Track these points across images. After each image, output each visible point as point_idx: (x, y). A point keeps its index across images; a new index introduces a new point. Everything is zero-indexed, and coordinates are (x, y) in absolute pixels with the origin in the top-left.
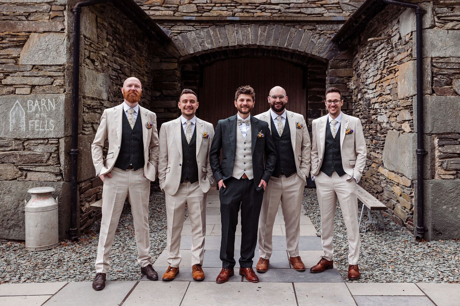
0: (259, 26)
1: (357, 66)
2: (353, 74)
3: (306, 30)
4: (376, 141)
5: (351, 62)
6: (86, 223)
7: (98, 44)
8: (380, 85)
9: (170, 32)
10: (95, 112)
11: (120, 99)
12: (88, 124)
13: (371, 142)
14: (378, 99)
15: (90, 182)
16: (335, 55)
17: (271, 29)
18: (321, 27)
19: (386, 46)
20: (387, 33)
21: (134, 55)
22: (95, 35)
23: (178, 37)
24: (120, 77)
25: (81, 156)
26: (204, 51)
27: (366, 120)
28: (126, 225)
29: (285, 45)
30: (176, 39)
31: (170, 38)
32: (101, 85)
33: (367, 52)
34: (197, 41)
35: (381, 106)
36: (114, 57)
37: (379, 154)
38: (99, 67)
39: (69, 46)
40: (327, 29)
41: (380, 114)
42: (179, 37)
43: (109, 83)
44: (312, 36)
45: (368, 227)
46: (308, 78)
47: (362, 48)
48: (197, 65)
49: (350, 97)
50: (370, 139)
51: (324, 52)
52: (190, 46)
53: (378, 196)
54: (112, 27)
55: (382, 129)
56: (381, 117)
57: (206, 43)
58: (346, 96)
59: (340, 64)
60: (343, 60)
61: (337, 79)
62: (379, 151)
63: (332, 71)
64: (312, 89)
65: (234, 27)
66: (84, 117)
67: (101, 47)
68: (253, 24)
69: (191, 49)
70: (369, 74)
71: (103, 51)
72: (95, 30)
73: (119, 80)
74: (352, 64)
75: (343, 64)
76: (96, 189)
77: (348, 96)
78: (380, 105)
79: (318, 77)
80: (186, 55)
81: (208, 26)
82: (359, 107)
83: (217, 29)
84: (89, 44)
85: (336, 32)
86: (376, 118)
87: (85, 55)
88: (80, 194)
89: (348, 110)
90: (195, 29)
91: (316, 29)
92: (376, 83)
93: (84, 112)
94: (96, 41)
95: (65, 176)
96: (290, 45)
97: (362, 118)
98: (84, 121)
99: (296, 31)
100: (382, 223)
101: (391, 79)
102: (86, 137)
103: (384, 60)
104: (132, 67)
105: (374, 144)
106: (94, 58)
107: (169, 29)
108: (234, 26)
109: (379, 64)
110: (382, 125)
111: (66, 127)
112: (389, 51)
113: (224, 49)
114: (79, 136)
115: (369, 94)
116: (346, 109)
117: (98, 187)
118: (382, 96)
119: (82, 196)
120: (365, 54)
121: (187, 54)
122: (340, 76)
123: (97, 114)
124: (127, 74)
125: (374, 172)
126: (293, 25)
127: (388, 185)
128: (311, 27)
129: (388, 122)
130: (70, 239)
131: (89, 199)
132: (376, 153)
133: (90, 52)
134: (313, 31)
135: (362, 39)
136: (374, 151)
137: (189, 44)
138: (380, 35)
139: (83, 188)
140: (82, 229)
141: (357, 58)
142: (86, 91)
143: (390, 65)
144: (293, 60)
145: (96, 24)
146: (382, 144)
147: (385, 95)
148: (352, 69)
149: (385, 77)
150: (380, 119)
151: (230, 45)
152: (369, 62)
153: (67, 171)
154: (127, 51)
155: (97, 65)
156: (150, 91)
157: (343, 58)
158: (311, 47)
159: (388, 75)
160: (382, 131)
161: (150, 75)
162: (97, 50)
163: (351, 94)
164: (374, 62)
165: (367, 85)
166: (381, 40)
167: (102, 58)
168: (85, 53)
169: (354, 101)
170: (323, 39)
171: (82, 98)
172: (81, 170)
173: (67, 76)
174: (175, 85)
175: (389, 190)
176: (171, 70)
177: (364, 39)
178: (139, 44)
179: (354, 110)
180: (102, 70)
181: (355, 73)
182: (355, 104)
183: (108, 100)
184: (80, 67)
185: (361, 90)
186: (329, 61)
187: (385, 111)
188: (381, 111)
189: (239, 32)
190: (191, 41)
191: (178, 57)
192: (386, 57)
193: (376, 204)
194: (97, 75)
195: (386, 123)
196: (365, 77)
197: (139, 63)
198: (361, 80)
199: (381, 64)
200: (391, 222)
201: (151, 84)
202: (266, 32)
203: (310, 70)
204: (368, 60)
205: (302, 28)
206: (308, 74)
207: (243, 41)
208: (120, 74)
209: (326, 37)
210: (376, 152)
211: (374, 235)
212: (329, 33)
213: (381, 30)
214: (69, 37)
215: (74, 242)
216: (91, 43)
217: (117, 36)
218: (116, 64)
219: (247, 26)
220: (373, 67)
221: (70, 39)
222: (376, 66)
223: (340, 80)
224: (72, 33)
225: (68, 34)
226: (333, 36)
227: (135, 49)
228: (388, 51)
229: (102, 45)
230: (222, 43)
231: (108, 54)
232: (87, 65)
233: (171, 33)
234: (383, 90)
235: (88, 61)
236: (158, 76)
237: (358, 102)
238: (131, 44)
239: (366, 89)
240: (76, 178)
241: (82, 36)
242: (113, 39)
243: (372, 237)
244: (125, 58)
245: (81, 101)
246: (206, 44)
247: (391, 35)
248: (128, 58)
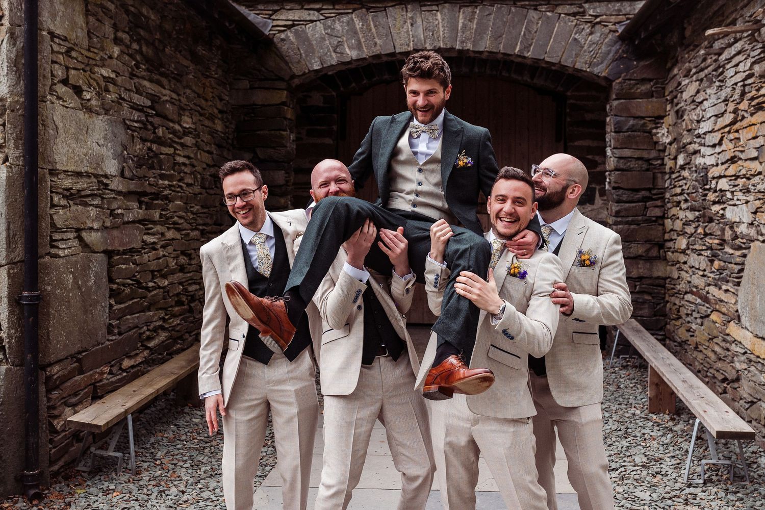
0: (460, 9)
1: (675, 93)
2: (666, 111)
3: (562, 15)
4: (722, 264)
5: (662, 83)
6: (67, 452)
7: (89, 50)
8: (732, 136)
9: (271, 23)
10: (86, 204)
11: (154, 171)
12: (66, 232)
13: (709, 263)
14: (726, 169)
15: (75, 362)
16: (627, 70)
17: (486, 14)
18: (595, 8)
19: (747, 47)
20: (751, 16)
21: (187, 74)
22: (79, 30)
23: (287, 34)
24: (151, 123)
25: (48, 304)
26: (343, 63)
27: (697, 213)
28: (159, 455)
29: (517, 49)
30: (283, 40)
31: (271, 37)
32: (102, 142)
33: (699, 60)
34: (327, 42)
35: (735, 186)
36: (136, 80)
37: (728, 294)
38: (94, 102)
39: (13, 56)
40: (608, 13)
41: (731, 203)
42: (289, 34)
43: (123, 136)
44: (575, 29)
45: (708, 470)
46: (568, 119)
47: (688, 53)
48: (334, 93)
49: (659, 162)
50: (707, 256)
51: (602, 63)
52: (313, 53)
53: (725, 388)
54: (127, 12)
55: (736, 237)
56: (733, 210)
57: (346, 46)
58: (651, 159)
59: (637, 89)
60: (643, 81)
61: (631, 122)
62: (728, 288)
63: (619, 104)
64: (576, 143)
65: (407, 11)
66: (55, 217)
67: (97, 58)
68: (447, 5)
69: (314, 59)
70: (704, 111)
71: (103, 66)
72: (80, 20)
73: (149, 130)
74: (664, 88)
75: (643, 88)
76: (91, 375)
77: (656, 159)
78: (732, 183)
79: (589, 116)
80: (304, 74)
81: (350, 11)
82: (681, 183)
83: (370, 17)
84: (63, 51)
85: (628, 19)
86: (721, 212)
87: (53, 75)
88: (49, 391)
89: (654, 189)
90: (323, 18)
91: (583, 13)
92: (722, 131)
93: (53, 206)
94: (85, 43)
95: (10, 353)
96: (527, 48)
97: (687, 209)
98: (53, 225)
99: (540, 18)
100: (739, 462)
101: (761, 123)
102: (62, 261)
103: (743, 80)
104: (184, 100)
105: (718, 270)
106: (81, 82)
107: (269, 18)
108: (406, 8)
109: (729, 90)
110: (736, 229)
111: (10, 242)
112: (757, 58)
113: (385, 59)
114: (41, 261)
115: (703, 156)
116: (651, 186)
117: (98, 370)
118: (736, 162)
119: (55, 394)
120: (696, 67)
121: (307, 71)
122: (637, 115)
123: (91, 208)
124: (170, 117)
125: (715, 332)
126: (533, 5)
127: (752, 368)
128: (574, 9)
129: (752, 224)
130: (23, 494)
131: (74, 400)
132: (721, 291)
133: (67, 68)
134: (577, 17)
135: (688, 33)
136: (716, 285)
137: (310, 49)
138: (734, 23)
139: (55, 377)
140: (56, 468)
141: (675, 75)
142: (57, 158)
143: (758, 90)
144: (535, 81)
145: (83, 6)
146: (736, 271)
147: (746, 160)
148: (664, 99)
149: (743, 117)
150: (731, 214)
151: (398, 51)
152: (705, 84)
153: (16, 342)
154: (170, 66)
155: (88, 97)
156: (228, 150)
157: (643, 76)
158: (574, 53)
159: (752, 114)
160: (737, 241)
161: (230, 117)
162: (88, 65)
163: (662, 154)
164: (717, 84)
165: (699, 136)
166: (736, 32)
167: (103, 84)
168: (55, 73)
169: (667, 170)
170: (599, 34)
171: (48, 175)
172: (48, 336)
173: (9, 126)
174: (282, 137)
175: (753, 379)
176: (273, 105)
177: (693, 32)
178: (201, 50)
179: (668, 190)
180: (104, 109)
181: (672, 107)
182: (670, 177)
183: (122, 174)
184: (41, 105)
185: (685, 146)
186: (614, 83)
187: (745, 198)
188: (733, 195)
189: (416, 22)
190: (314, 43)
191: (287, 78)
192: (747, 73)
193: (728, 422)
194: (89, 121)
195: (746, 225)
196: (695, 118)
197: (201, 91)
198: (686, 125)
199: (734, 89)
200: (761, 456)
201: (231, 137)
202: (475, 22)
203: (572, 101)
204: (701, 80)
205: (553, 11)
206: (568, 110)
207: (425, 42)
208: (151, 116)
209: (606, 30)
210: (720, 288)
211: (723, 495)
212: (612, 20)
213: (736, 10)
214: (12, 36)
215: (34, 503)
216: (69, 50)
217: (142, 33)
218: (141, 95)
219: (435, 8)
220: (716, 96)
221: (15, 40)
222: (723, 94)
223: (637, 124)
224: (20, 26)
225: (10, 29)
226: (623, 28)
227: (191, 61)
228: (753, 60)
229: (102, 54)
230: (380, 46)
231: (118, 74)
232: (59, 98)
233: (273, 26)
234: (740, 149)
235: (61, 89)
236: (246, 118)
237: (679, 172)
238: (180, 52)
239: (697, 145)
240: (35, 358)
241: (44, 33)
242: (132, 40)
243: (719, 502)
244: (165, 81)
245: (46, 182)
246: (347, 50)
247: (760, 21)
248: (173, 82)
